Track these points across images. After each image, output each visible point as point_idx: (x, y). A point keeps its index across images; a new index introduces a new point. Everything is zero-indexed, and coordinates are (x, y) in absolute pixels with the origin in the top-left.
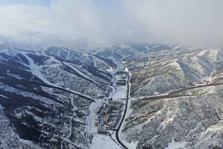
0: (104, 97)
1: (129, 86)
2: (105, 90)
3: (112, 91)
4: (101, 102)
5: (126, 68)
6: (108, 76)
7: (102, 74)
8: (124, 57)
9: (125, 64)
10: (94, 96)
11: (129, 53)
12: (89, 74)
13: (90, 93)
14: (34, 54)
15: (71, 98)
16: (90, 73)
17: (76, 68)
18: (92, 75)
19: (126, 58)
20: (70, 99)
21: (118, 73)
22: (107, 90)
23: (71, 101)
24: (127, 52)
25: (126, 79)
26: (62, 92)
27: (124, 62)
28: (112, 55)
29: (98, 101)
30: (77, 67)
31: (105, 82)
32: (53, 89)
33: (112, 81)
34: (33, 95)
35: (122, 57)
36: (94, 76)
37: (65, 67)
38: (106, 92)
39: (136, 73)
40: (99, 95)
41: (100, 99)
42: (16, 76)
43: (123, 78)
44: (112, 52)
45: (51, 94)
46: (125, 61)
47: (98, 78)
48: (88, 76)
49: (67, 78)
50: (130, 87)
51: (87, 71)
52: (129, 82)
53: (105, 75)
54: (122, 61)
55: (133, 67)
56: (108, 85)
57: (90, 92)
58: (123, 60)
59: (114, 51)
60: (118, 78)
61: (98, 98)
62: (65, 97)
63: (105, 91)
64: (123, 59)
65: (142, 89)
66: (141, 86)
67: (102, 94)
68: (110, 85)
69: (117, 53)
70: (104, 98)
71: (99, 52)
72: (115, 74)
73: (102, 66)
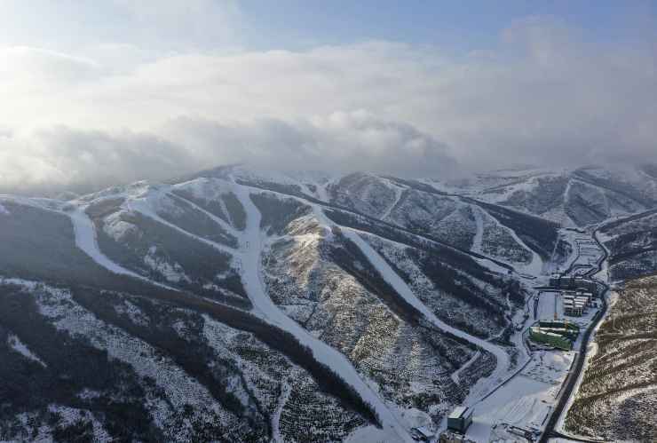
0: (435, 399)
1: (587, 359)
2: (456, 366)
3: (487, 375)
4: (414, 424)
5: (605, 264)
6: (504, 294)
7: (481, 285)
8: (615, 214)
9: (606, 243)
10: (396, 385)
11: (641, 202)
12: (421, 280)
13: (384, 372)
14: (274, 195)
15: (285, 384)
16: (426, 279)
17: (382, 254)
18: (431, 285)
19: (621, 222)
20: (278, 391)
21: (556, 285)
22: (464, 366)
23: (277, 402)
24: (630, 196)
25: (585, 321)
26: (264, 355)
27: (603, 238)
28: (562, 205)
29: (403, 415)
30: (385, 251)
31: (476, 324)
32: (238, 337)
33: (517, 320)
34: (142, 354)
35: (605, 217)
36: (437, 293)
37: (337, 246)
38: (455, 377)
39: (642, 294)
40: (417, 388)
41: (415, 412)
42: (166, 268)
43: (568, 312)
44: (566, 194)
45: (224, 354)
46: (609, 235)
47: (454, 300)
48: (415, 289)
49: (325, 291)
50: (586, 365)
51: (416, 268)
52: (592, 337)
53: (491, 290)
54: (597, 233)
55: (635, 264)
56: (483, 336)
57: (387, 366)
58: (603, 230)
59: (577, 190)
60: (552, 307)
61: (406, 400)
62: (266, 377)
63: (449, 373)
64: (605, 222)
65: (639, 396)
66: (639, 379)
67: (435, 382)
68: (494, 341)
69: (586, 197)
70: (433, 408)
71: (514, 193)
72: (543, 289)
73: (501, 250)
